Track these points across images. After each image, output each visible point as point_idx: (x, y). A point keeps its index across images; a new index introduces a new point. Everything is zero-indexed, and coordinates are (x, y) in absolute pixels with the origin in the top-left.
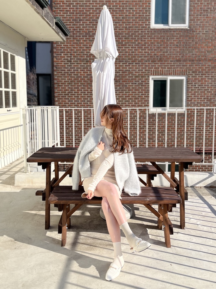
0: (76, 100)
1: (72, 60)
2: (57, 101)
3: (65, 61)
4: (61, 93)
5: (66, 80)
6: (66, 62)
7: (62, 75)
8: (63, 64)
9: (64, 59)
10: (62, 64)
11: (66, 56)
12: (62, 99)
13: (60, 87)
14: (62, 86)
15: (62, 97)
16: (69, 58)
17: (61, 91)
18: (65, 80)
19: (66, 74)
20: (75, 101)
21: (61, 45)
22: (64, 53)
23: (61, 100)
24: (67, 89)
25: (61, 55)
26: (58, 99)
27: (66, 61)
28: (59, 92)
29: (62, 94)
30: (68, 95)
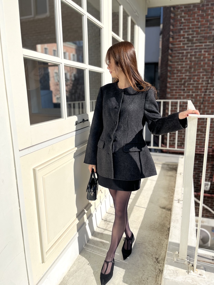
0: (194, 91)
1: (195, 39)
2: (169, 93)
3: (184, 41)
4: (175, 83)
5: (184, 66)
6: (186, 42)
7: (179, 59)
8: (182, 45)
9: (183, 38)
10: (180, 44)
11: (186, 34)
12: (176, 90)
13: (175, 75)
14: (178, 73)
15: (176, 87)
16: (190, 37)
17: (175, 81)
18: (182, 66)
19: (184, 58)
20: (192, 92)
21: (181, 20)
22: (184, 30)
23: (174, 92)
24: (184, 77)
25: (180, 32)
26: (171, 90)
27: (186, 40)
28: (174, 82)
29: (177, 84)
30: (184, 84)
